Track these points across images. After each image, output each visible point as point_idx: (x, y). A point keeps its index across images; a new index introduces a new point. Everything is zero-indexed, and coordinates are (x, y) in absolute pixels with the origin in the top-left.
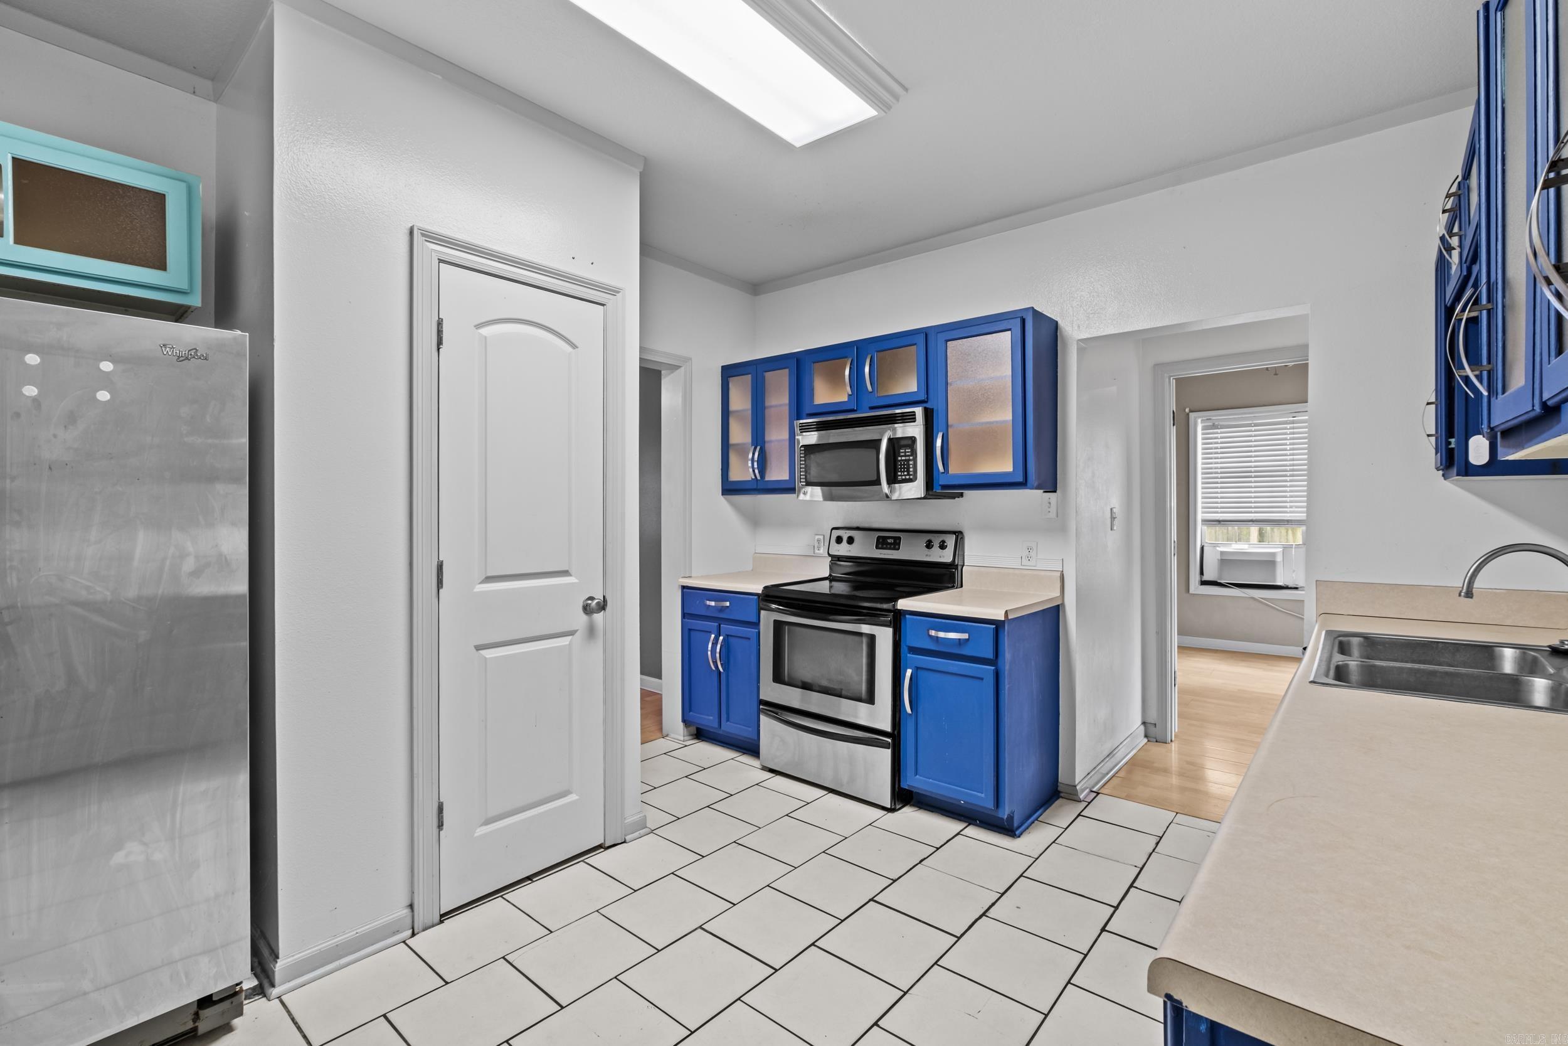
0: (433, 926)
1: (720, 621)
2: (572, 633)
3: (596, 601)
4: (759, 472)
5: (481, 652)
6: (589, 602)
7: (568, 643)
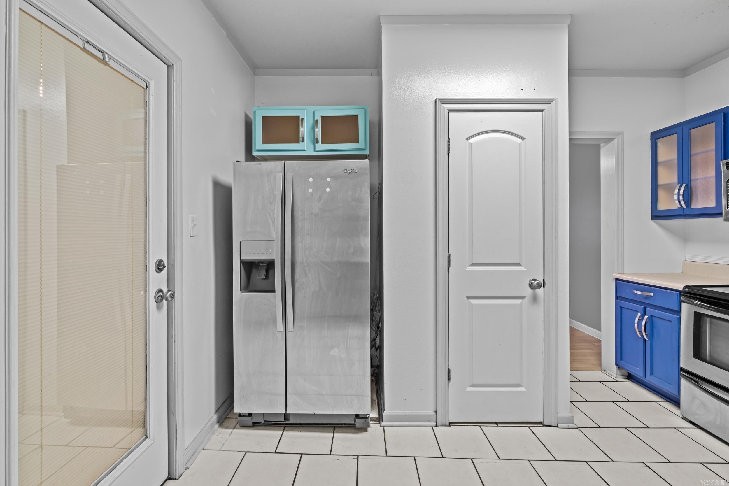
0: (446, 426)
1: (645, 306)
2: (522, 298)
3: (537, 282)
4: (685, 203)
5: (470, 300)
6: (533, 282)
7: (519, 303)
